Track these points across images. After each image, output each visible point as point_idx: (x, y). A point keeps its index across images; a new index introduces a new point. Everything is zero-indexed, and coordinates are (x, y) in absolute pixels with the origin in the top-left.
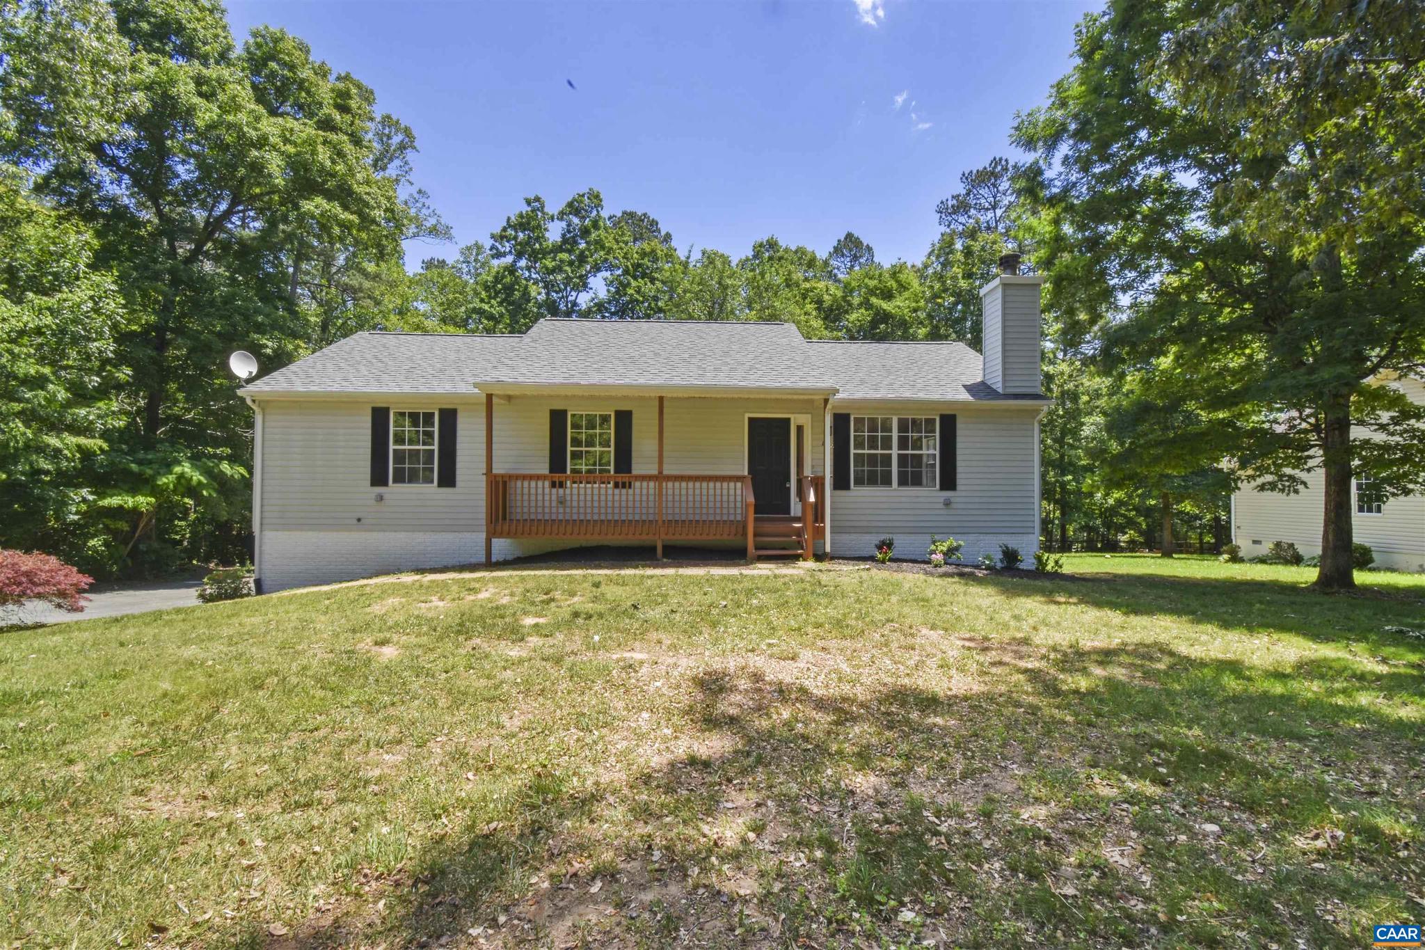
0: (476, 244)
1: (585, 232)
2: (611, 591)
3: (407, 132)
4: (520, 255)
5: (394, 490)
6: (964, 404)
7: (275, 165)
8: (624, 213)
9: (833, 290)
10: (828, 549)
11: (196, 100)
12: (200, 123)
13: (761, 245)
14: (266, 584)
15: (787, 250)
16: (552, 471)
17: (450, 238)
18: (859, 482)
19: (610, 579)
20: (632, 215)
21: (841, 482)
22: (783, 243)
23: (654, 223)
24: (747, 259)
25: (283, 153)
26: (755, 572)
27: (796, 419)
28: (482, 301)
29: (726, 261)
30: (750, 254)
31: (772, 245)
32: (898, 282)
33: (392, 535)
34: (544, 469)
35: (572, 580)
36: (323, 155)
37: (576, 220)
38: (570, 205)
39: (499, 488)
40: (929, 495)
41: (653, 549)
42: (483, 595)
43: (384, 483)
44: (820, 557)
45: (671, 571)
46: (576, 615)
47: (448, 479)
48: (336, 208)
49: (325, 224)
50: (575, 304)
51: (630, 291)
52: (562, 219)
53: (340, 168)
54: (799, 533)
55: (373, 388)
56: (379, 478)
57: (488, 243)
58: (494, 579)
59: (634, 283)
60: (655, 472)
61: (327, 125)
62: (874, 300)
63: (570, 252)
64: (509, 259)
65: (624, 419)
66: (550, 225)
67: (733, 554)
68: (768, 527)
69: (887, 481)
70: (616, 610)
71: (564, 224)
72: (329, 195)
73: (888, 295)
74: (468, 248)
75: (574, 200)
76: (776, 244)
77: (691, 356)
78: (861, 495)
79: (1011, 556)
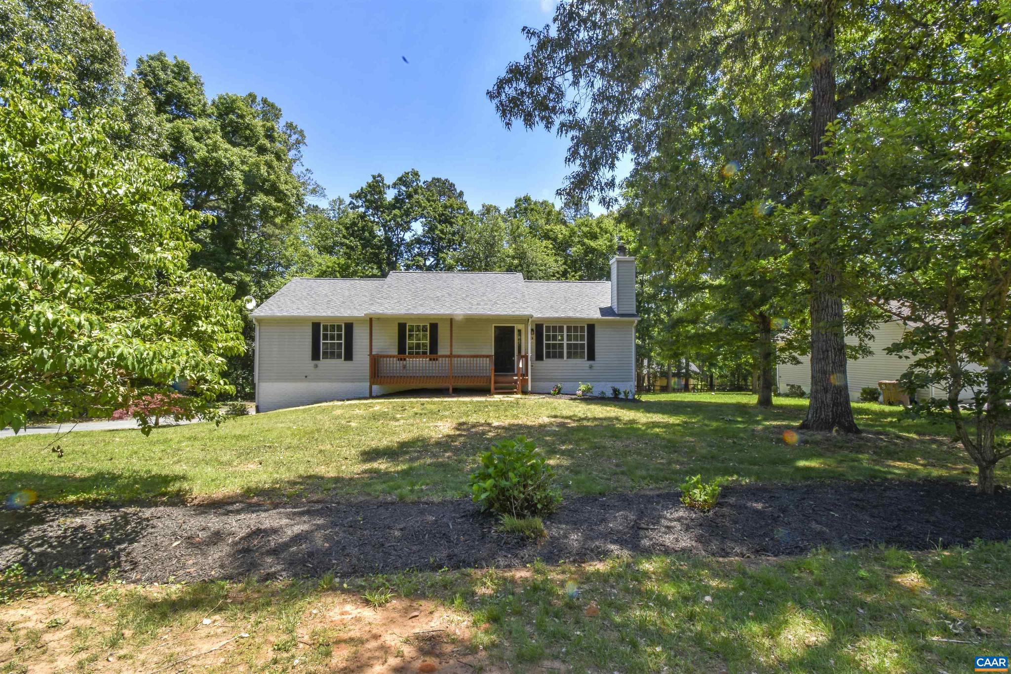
0: (339, 198)
1: (410, 196)
2: (429, 407)
3: (301, 133)
4: (368, 208)
5: (324, 363)
6: (598, 320)
7: (238, 177)
8: (434, 179)
9: (564, 232)
10: (530, 389)
11: (195, 143)
12: (197, 156)
13: (520, 200)
14: (261, 408)
15: (535, 203)
16: (399, 353)
17: (324, 196)
18: (548, 356)
19: (428, 402)
20: (438, 180)
21: (539, 357)
22: (533, 199)
23: (452, 185)
24: (511, 209)
25: (242, 171)
26: (492, 400)
27: (518, 327)
28: (344, 237)
29: (497, 209)
30: (513, 205)
31: (527, 199)
32: (601, 228)
33: (321, 384)
34: (395, 352)
35: (412, 403)
36: (263, 170)
37: (404, 188)
38: (400, 179)
39: (375, 361)
40: (582, 363)
41: (448, 390)
42: (375, 408)
43: (318, 359)
44: (525, 392)
45: (455, 399)
46: (416, 414)
47: (349, 356)
48: (271, 200)
49: (264, 210)
50: (403, 239)
51: (437, 232)
52: (395, 188)
53: (272, 177)
54: (516, 382)
55: (313, 314)
56: (315, 356)
57: (348, 200)
58: (378, 403)
59: (439, 227)
60: (448, 353)
61: (262, 150)
62: (586, 240)
63: (400, 208)
64: (362, 210)
65: (434, 327)
66: (387, 191)
67: (484, 391)
68: (500, 379)
69: (561, 356)
70: (432, 412)
71: (396, 191)
72: (267, 193)
73: (594, 237)
74: (334, 201)
75: (403, 176)
76: (529, 199)
77: (467, 296)
78: (549, 364)
79: (616, 391)
